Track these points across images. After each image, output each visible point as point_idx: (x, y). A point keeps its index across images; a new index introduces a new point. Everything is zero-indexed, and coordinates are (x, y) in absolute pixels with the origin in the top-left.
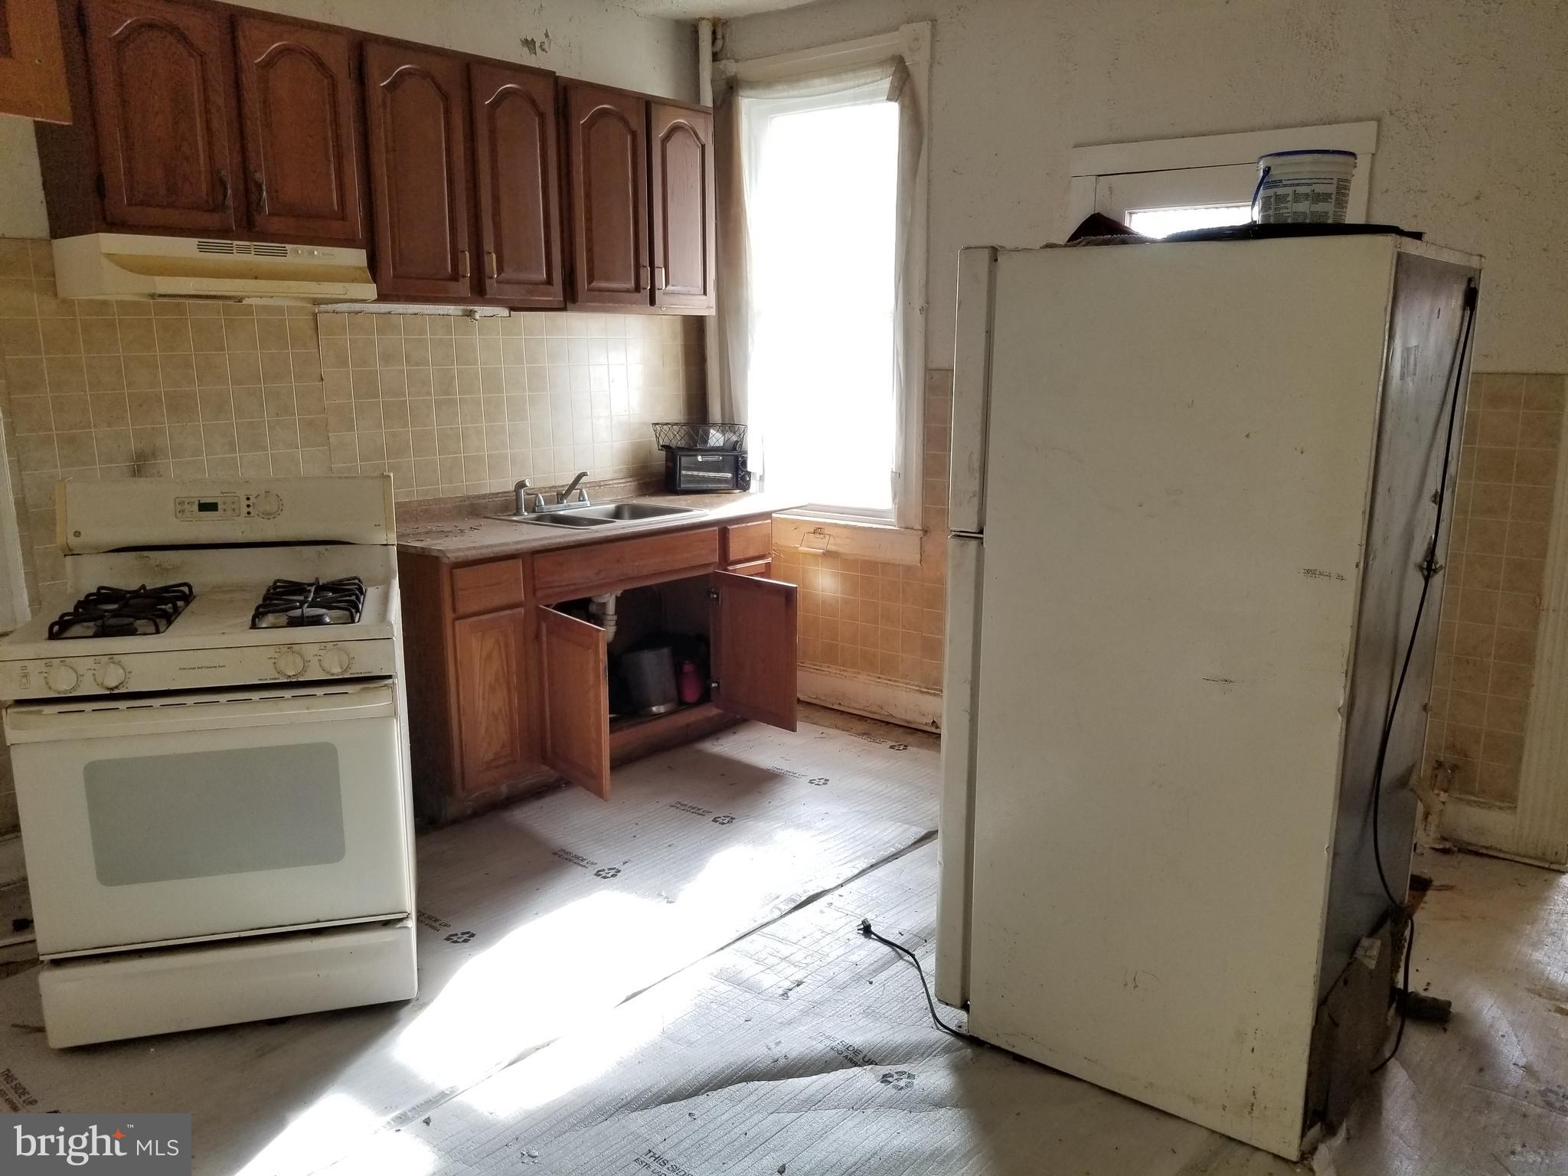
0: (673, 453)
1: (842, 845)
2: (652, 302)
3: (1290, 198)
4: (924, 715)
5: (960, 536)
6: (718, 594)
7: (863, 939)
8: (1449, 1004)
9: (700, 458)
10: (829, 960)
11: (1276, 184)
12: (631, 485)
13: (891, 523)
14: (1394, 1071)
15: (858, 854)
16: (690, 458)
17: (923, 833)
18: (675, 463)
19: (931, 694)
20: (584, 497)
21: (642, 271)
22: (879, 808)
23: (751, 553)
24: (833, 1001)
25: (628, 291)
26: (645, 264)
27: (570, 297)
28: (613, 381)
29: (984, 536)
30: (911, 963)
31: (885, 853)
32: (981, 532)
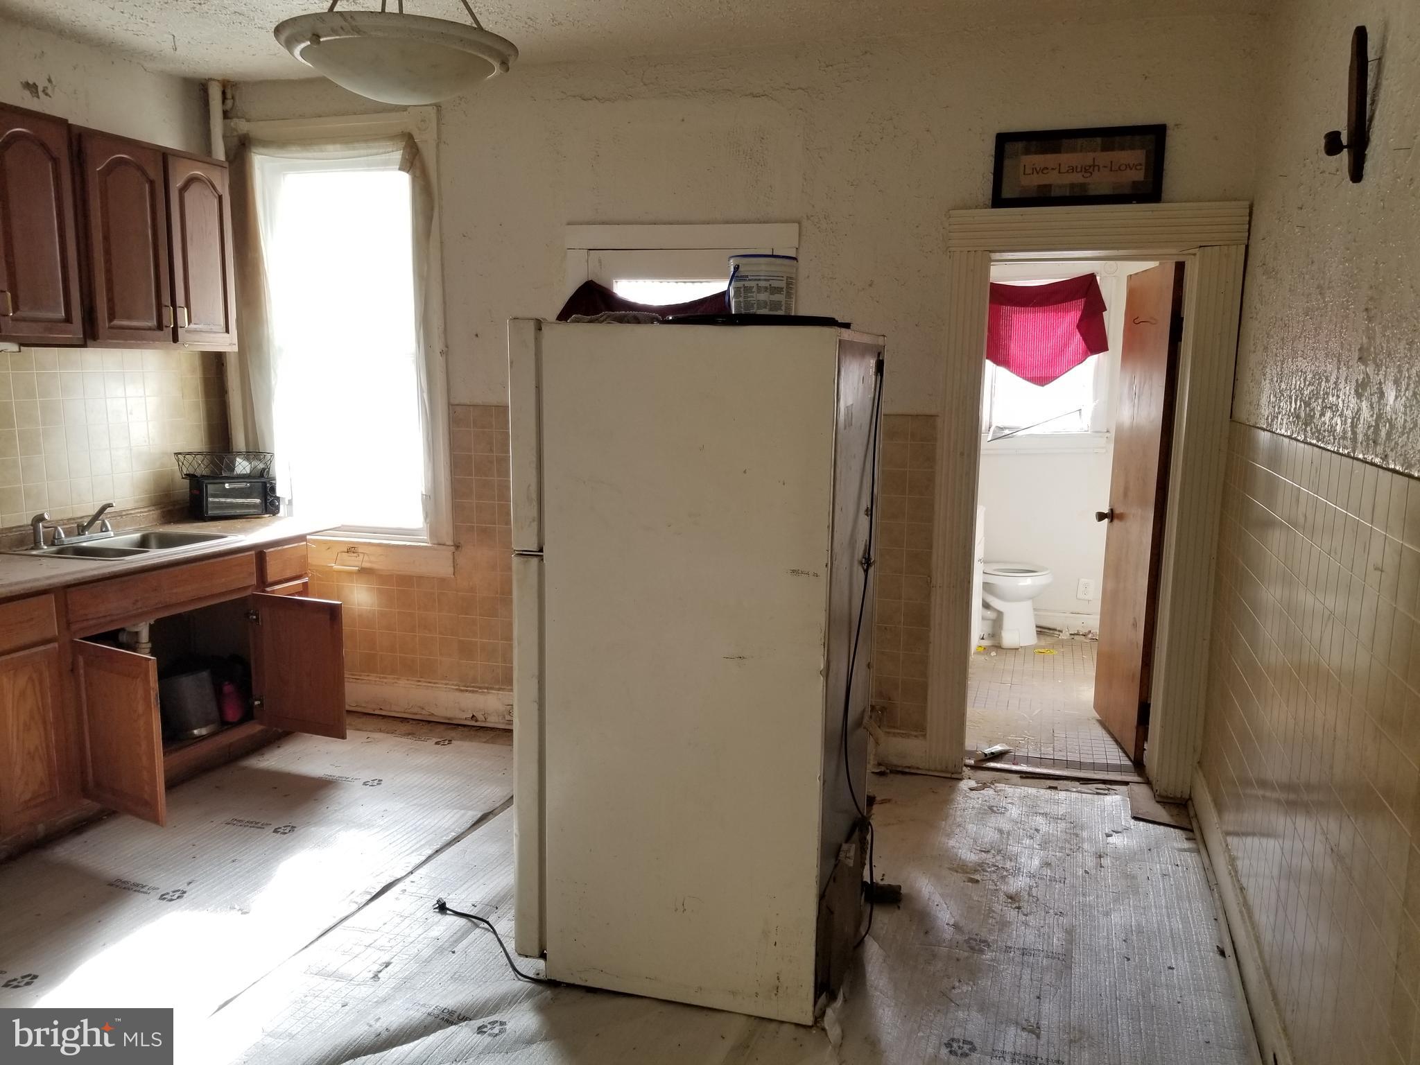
0: (198, 482)
1: (405, 837)
2: (175, 339)
3: (754, 289)
4: (464, 711)
5: (523, 554)
6: (257, 615)
7: (439, 916)
8: (900, 887)
9: (227, 486)
10: (411, 940)
11: (744, 278)
12: (154, 514)
13: (424, 540)
14: (870, 944)
15: (422, 843)
16: (217, 486)
17: (479, 816)
18: (201, 491)
19: (470, 691)
20: (106, 527)
21: (164, 310)
22: (434, 799)
23: (288, 574)
24: (421, 974)
25: (150, 329)
26: (167, 304)
27: (90, 335)
28: (131, 414)
29: (545, 554)
30: (486, 929)
31: (448, 838)
32: (541, 550)
